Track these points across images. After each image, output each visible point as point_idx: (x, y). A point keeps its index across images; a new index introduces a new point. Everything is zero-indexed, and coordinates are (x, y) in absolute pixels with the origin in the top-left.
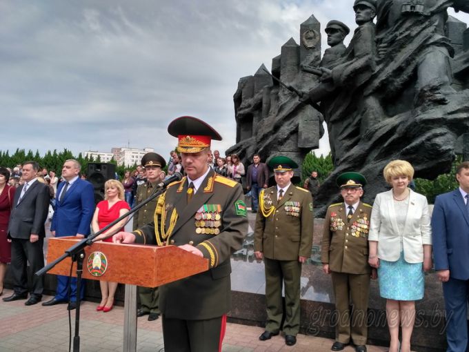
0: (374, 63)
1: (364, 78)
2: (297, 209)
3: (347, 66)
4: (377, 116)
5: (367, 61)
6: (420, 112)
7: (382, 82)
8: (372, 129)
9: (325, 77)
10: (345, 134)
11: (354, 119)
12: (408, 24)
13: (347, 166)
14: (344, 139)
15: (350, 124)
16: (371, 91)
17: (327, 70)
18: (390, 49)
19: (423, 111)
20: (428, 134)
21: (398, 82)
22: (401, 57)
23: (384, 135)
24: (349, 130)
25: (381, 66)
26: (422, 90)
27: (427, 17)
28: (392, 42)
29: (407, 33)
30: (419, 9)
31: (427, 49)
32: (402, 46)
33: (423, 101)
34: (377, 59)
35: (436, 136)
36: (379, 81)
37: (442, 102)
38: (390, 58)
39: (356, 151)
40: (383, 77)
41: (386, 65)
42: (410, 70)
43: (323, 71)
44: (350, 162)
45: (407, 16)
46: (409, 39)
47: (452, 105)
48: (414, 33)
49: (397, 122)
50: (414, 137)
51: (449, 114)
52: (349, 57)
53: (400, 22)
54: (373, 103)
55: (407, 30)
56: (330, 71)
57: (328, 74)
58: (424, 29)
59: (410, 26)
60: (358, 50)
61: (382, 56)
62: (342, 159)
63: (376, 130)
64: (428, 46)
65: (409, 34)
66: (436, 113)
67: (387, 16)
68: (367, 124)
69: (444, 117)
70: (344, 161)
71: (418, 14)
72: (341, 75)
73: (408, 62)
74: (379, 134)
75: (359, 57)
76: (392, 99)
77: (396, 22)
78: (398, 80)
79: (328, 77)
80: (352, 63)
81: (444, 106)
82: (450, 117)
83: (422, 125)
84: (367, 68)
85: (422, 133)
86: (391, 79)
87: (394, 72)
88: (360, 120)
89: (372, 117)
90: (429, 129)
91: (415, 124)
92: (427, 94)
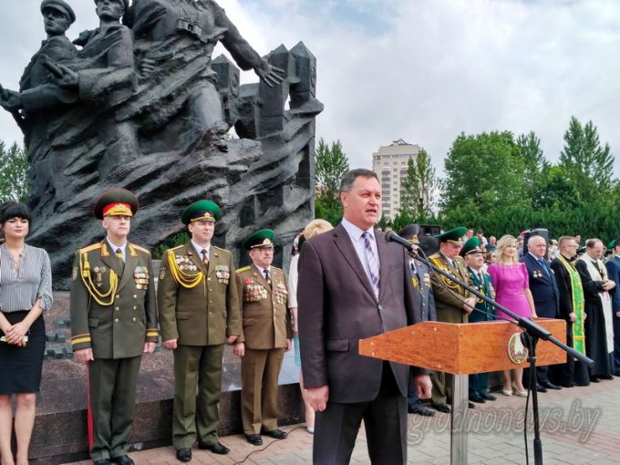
0: (137, 82)
1: (121, 97)
2: (228, 275)
3: (102, 74)
4: (131, 150)
5: (130, 76)
6: (203, 157)
7: (144, 108)
8: (127, 167)
9: (67, 81)
10: (76, 168)
11: (91, 149)
12: (182, 45)
13: (80, 214)
14: (74, 174)
15: (83, 154)
16: (127, 116)
17: (70, 71)
18: (158, 69)
19: (207, 156)
20: (210, 184)
21: (165, 112)
22: (173, 82)
23: (144, 177)
24: (83, 163)
25: (143, 87)
26: (209, 132)
27: (203, 44)
28: (161, 61)
29: (180, 55)
30: (197, 31)
31: (200, 82)
32: (172, 70)
33: (208, 145)
34: (141, 77)
35: (219, 187)
36: (141, 105)
37: (223, 149)
38: (156, 80)
39: (94, 193)
40: (145, 102)
41: (151, 88)
42: (179, 102)
43: (65, 72)
44: (85, 209)
45: (183, 34)
46: (182, 63)
47: (233, 155)
48: (188, 58)
49: (162, 163)
50: (192, 185)
51: (231, 164)
53: (173, 39)
54: (126, 131)
55: (180, 51)
56: (76, 75)
57: (73, 79)
58: (198, 56)
59: (185, 49)
60: (118, 57)
61: (148, 76)
62: (70, 204)
63: (133, 170)
64: (202, 78)
65: (182, 58)
66: (218, 161)
68: (116, 159)
69: (228, 166)
70: (75, 206)
71: (195, 37)
72: (93, 85)
73: (179, 91)
74: (136, 175)
75: (118, 67)
77: (168, 37)
78: (164, 110)
79: (71, 82)
80: (109, 73)
81: (225, 155)
82: (232, 168)
83: (207, 173)
84: (127, 84)
85: (202, 181)
86: (156, 107)
87: (162, 99)
88: (103, 152)
89: (124, 150)
90: (212, 178)
91: (199, 170)
92: (214, 137)
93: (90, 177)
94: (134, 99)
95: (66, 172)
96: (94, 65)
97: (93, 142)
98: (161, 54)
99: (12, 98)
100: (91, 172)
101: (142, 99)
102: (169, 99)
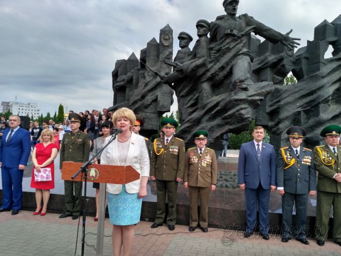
0: (208, 62)
1: (201, 71)
2: (177, 150)
3: (192, 63)
4: (208, 95)
5: (204, 61)
6: (233, 94)
7: (212, 74)
8: (205, 102)
9: (178, 68)
10: (189, 104)
11: (194, 96)
12: (228, 41)
13: (189, 125)
14: (188, 107)
15: (192, 99)
16: (205, 79)
17: (180, 64)
18: (217, 55)
19: (235, 94)
20: (237, 108)
21: (222, 75)
22: (224, 60)
23: (212, 106)
24: (192, 102)
25: (212, 64)
26: (235, 82)
27: (239, 38)
28: (219, 51)
29: (227, 46)
30: (235, 32)
31: (238, 57)
32: (224, 53)
33: (235, 88)
34: (210, 60)
35: (242, 109)
36: (211, 73)
37: (246, 89)
38: (217, 60)
39: (195, 115)
40: (212, 71)
41: (215, 64)
42: (228, 68)
43: (177, 65)
44: (191, 122)
45: (228, 35)
46: (229, 49)
47: (251, 92)
48: (231, 46)
49: (220, 99)
50: (230, 109)
51: (249, 96)
52: (193, 57)
53: (224, 39)
54: (206, 86)
55: (227, 44)
56: (181, 65)
57: (180, 67)
58: (237, 44)
59: (230, 42)
60: (199, 53)
61: (213, 59)
62: (187, 120)
63: (208, 104)
64: (239, 55)
65: (229, 47)
66: (242, 95)
67: (216, 34)
68: (202, 99)
69: (247, 98)
70: (188, 121)
71: (234, 35)
72: (188, 68)
73: (227, 64)
74: (209, 106)
75: (199, 58)
76: (217, 85)
77: (222, 38)
78: (221, 74)
79: (180, 68)
80: (195, 61)
81: (246, 92)
82: (250, 98)
83: (234, 102)
84: (203, 65)
85: (234, 107)
86: (217, 73)
87: (219, 69)
88: (198, 96)
89: (205, 95)
90: (238, 105)
91: (230, 101)
92: (238, 84)
93: (194, 108)
94: (208, 71)
95: (186, 107)
96: (192, 59)
97: (195, 92)
98: (218, 47)
99: (164, 78)
100: (195, 106)
101: (211, 70)
102: (222, 68)
